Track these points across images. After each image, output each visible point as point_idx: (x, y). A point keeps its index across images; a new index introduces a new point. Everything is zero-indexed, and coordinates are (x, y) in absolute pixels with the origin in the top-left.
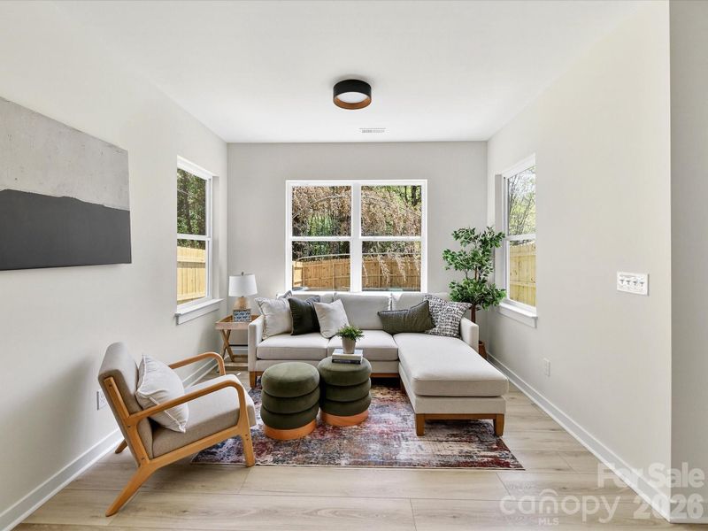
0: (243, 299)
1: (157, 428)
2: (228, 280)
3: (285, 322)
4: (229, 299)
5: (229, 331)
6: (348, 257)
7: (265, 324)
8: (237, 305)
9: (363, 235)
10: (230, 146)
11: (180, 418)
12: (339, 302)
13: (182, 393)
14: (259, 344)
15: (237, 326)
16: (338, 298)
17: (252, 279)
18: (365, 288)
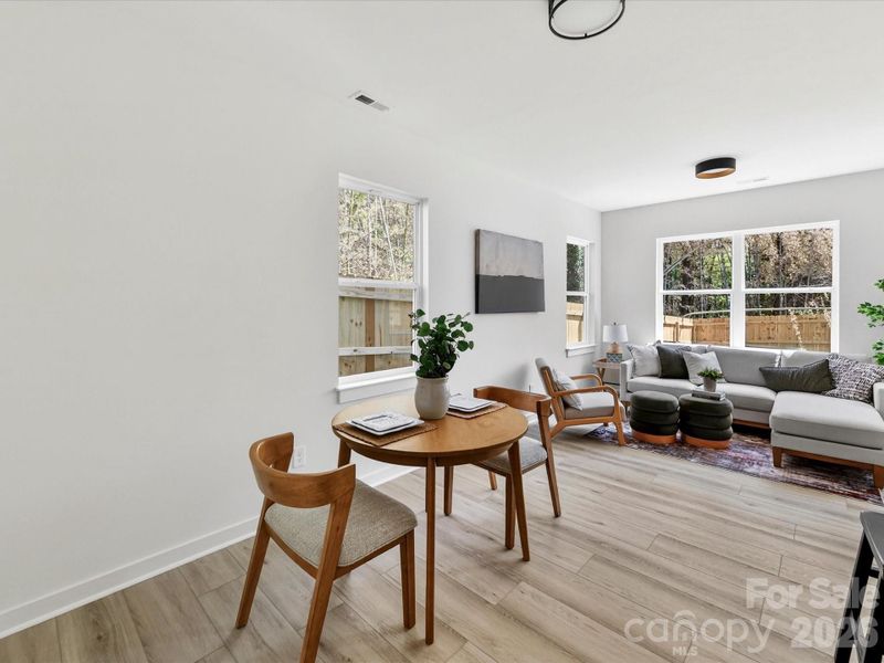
0: (615, 345)
1: (567, 406)
2: (602, 328)
3: (654, 367)
4: (603, 344)
5: (604, 369)
6: (728, 314)
7: (634, 366)
8: (610, 349)
9: (748, 286)
10: (603, 214)
11: (578, 401)
12: (713, 354)
13: (576, 388)
14: (629, 380)
15: (610, 366)
16: (712, 350)
17: (624, 328)
18: (748, 344)
